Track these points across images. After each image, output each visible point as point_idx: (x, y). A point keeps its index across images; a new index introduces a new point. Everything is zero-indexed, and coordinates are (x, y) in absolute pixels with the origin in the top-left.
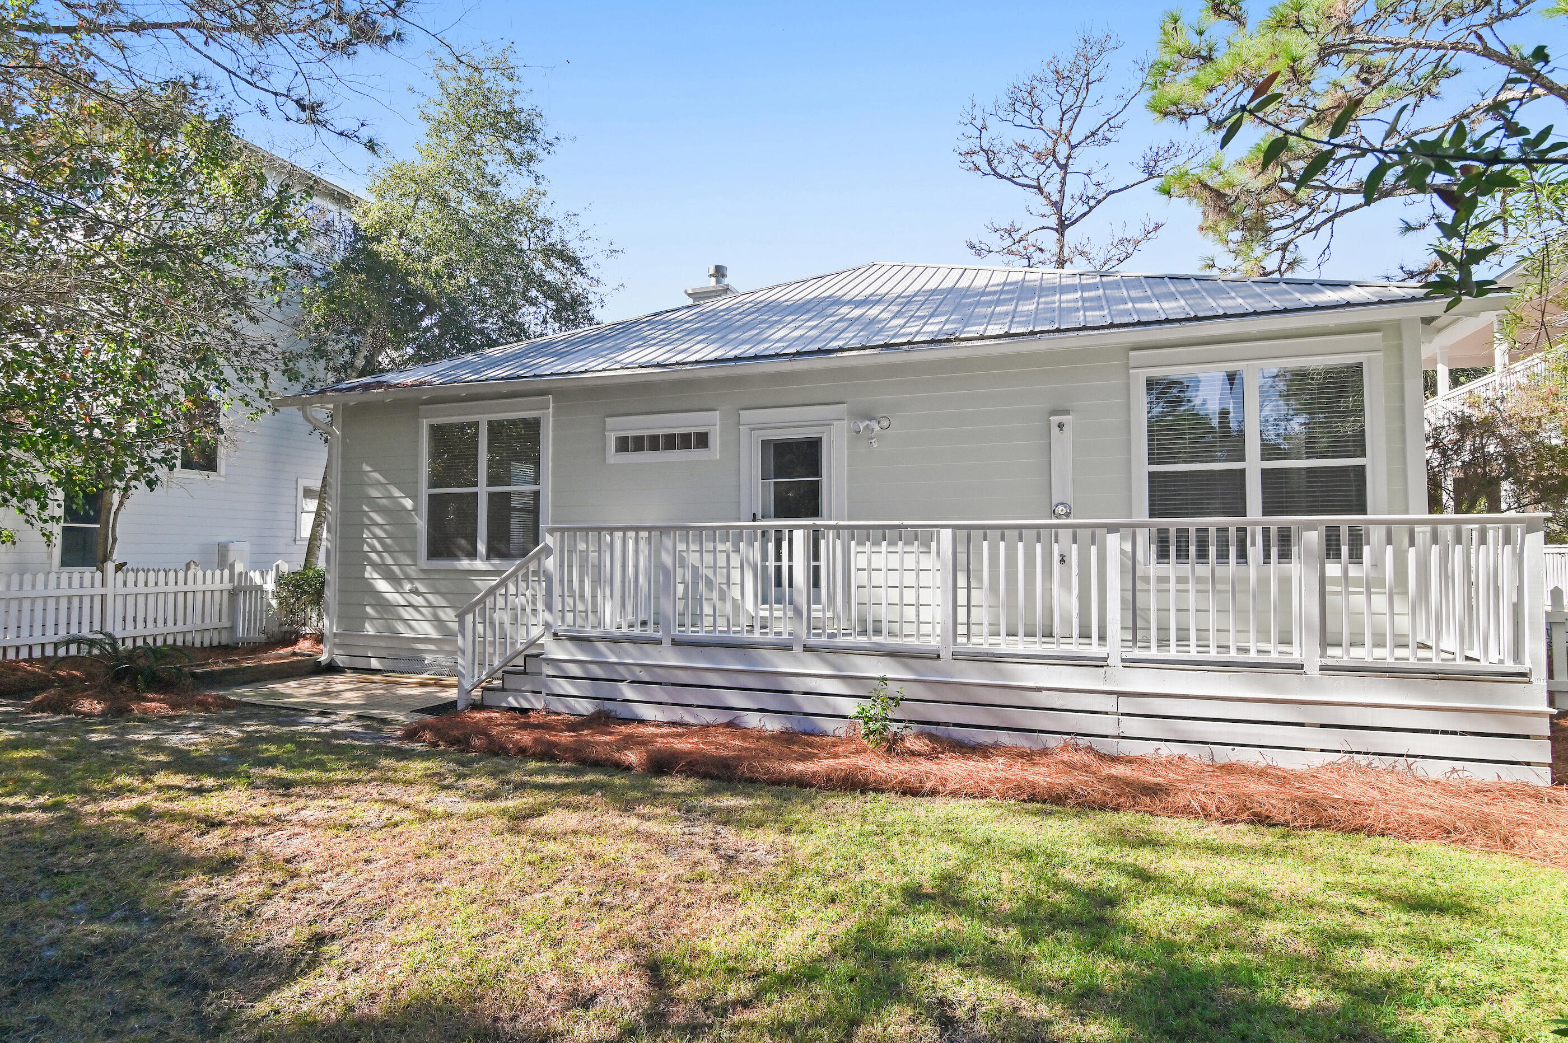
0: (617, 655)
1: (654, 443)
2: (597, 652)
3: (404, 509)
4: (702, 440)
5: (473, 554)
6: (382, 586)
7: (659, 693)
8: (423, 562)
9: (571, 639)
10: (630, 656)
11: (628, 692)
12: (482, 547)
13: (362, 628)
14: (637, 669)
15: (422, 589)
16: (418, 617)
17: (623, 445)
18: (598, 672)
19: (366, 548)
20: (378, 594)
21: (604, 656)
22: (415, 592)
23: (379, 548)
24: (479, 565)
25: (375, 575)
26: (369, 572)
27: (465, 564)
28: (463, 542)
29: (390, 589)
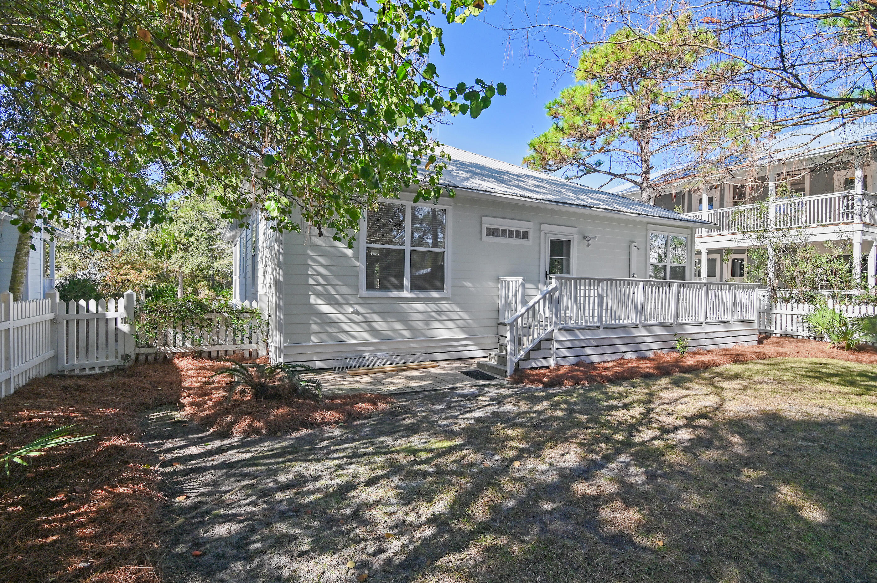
0: (584, 336)
1: (504, 233)
2: (576, 335)
3: (345, 256)
4: (525, 235)
5: (401, 287)
6: (326, 309)
7: (600, 350)
8: (363, 292)
9: (566, 330)
10: (589, 335)
11: (589, 351)
12: (407, 283)
13: (309, 340)
14: (592, 341)
15: (361, 310)
16: (358, 328)
17: (489, 232)
18: (577, 344)
19: (311, 282)
20: (321, 315)
21: (578, 336)
22: (356, 312)
23: (323, 282)
24: (405, 294)
25: (319, 302)
26: (313, 299)
27: (395, 294)
28: (393, 280)
29: (334, 311)
